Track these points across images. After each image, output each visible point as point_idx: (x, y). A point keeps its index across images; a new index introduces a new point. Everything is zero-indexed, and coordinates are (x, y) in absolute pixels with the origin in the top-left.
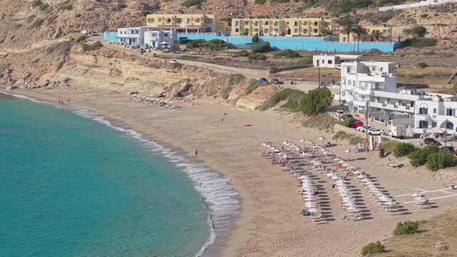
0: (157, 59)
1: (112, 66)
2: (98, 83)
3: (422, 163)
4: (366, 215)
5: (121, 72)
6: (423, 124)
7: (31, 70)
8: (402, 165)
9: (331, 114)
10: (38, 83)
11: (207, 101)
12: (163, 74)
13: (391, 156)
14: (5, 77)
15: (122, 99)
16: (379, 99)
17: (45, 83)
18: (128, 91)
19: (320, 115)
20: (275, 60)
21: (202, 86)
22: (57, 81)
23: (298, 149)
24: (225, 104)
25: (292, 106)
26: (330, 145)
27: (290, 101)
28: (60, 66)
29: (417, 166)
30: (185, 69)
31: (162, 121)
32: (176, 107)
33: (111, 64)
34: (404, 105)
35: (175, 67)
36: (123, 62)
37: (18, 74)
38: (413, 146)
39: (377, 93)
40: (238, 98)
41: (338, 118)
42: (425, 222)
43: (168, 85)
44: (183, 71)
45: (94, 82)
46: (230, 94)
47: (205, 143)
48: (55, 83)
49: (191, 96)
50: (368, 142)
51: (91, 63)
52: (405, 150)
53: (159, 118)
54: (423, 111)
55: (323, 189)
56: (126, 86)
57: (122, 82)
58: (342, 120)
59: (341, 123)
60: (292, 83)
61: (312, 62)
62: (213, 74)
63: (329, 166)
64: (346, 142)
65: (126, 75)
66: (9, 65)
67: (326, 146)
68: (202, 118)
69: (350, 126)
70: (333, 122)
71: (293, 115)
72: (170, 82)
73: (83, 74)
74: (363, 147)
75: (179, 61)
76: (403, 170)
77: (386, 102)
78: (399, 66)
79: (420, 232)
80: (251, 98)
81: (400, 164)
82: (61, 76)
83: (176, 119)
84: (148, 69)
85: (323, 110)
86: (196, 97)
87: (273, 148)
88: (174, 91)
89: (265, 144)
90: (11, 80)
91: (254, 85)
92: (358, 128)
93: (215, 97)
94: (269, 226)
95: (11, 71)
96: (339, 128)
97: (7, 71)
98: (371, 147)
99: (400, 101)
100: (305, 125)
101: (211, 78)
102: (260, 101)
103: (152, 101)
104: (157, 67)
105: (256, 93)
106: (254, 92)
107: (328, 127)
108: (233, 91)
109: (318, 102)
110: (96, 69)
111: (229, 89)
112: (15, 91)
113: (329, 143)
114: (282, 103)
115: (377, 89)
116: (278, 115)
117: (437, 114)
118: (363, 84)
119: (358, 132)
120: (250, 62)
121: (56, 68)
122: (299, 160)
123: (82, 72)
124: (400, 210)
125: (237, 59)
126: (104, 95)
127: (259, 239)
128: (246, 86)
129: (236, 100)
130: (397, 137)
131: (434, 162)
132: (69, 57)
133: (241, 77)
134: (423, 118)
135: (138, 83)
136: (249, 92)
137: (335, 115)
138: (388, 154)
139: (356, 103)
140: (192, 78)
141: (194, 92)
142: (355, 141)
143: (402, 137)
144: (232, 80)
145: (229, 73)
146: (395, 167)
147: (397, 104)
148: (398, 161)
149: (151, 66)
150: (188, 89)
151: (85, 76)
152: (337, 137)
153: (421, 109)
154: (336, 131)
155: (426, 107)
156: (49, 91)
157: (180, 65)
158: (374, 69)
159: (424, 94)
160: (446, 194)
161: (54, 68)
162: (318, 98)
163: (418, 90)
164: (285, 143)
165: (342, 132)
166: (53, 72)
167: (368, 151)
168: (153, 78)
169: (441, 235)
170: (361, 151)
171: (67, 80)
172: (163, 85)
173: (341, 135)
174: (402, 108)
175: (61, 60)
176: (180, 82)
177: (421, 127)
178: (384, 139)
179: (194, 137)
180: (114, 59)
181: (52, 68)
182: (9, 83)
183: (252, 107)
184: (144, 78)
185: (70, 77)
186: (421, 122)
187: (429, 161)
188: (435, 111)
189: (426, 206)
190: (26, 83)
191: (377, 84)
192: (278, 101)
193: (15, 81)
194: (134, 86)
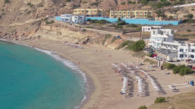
0: (76, 27)
1: (58, 31)
2: (52, 38)
3: (178, 72)
4: (147, 94)
5: (61, 33)
6: (182, 56)
7: (24, 32)
8: (169, 73)
9: (144, 51)
10: (27, 38)
11: (95, 46)
12: (79, 34)
13: (166, 69)
14: (14, 35)
15: (60, 45)
16: (165, 45)
17: (30, 37)
18: (64, 41)
19: (140, 52)
20: (126, 28)
21: (94, 39)
22: (34, 37)
23: (126, 66)
24: (102, 47)
25: (129, 48)
26: (142, 64)
27: (129, 46)
28: (37, 30)
29: (176, 74)
30: (87, 32)
31: (74, 54)
32: (82, 48)
33: (57, 30)
34: (175, 48)
35: (83, 31)
36: (62, 29)
37: (19, 34)
38: (175, 65)
39: (164, 43)
40: (108, 45)
41: (147, 53)
42: (170, 97)
43: (80, 39)
44: (86, 33)
45: (50, 37)
46: (105, 42)
47: (90, 63)
48: (34, 38)
49: (89, 43)
50: (157, 63)
51: (49, 29)
52: (172, 67)
53: (73, 53)
54: (181, 50)
55: (133, 83)
56: (63, 39)
57: (61, 37)
58: (148, 54)
59: (147, 55)
60: (131, 38)
61: (141, 29)
62: (98, 34)
63: (138, 73)
64: (148, 63)
65: (63, 34)
66: (16, 30)
67: (140, 65)
68: (91, 53)
69: (151, 56)
70: (145, 54)
71: (129, 51)
72: (81, 38)
73: (46, 34)
74: (155, 66)
75: (85, 29)
76: (170, 75)
77: (168, 46)
78: (179, 31)
79: (166, 102)
80: (113, 44)
81: (168, 73)
82: (37, 35)
83: (81, 53)
84: (72, 32)
85: (141, 49)
86: (91, 44)
87: (116, 66)
88: (82, 41)
89: (113, 64)
90: (16, 36)
91: (115, 38)
92: (154, 57)
93: (99, 44)
94: (105, 99)
95: (16, 33)
96: (146, 57)
97: (15, 32)
98: (158, 66)
99: (174, 46)
100: (133, 56)
101: (98, 36)
102: (117, 46)
103: (72, 46)
104: (76, 31)
105: (115, 42)
106: (114, 42)
107: (142, 57)
108: (106, 41)
109: (139, 46)
110: (51, 32)
111: (105, 41)
112: (17, 41)
113: (141, 64)
114: (126, 46)
115: (165, 41)
116: (123, 51)
117: (187, 52)
118: (159, 39)
119: (154, 59)
120: (116, 29)
121: (35, 31)
122: (127, 71)
123: (46, 33)
124: (162, 93)
125: (110, 28)
126: (53, 43)
127: (99, 104)
128: (111, 39)
129: (107, 45)
130: (169, 61)
131: (182, 72)
132: (40, 27)
133: (110, 35)
134: (181, 53)
135: (68, 38)
136: (113, 42)
137: (146, 52)
138: (164, 68)
139: (156, 47)
140: (90, 36)
141: (90, 42)
142: (152, 63)
143: (172, 61)
144: (106, 37)
145: (105, 34)
146: (166, 74)
147: (172, 47)
148: (168, 72)
149: (73, 31)
150: (88, 41)
151: (47, 35)
152: (145, 61)
153: (180, 49)
154: (145, 58)
155: (183, 48)
156: (31, 41)
157: (86, 30)
158: (165, 32)
159: (184, 43)
160: (185, 86)
161: (34, 31)
162: (139, 44)
163: (182, 41)
164: (122, 63)
165: (147, 59)
166: (33, 33)
167: (157, 67)
168: (74, 36)
169: (174, 103)
170: (154, 67)
171: (39, 37)
172: (78, 38)
173: (147, 60)
174: (174, 49)
175: (37, 28)
176: (85, 37)
177: (180, 57)
178: (164, 62)
179: (86, 61)
180: (59, 28)
181: (33, 31)
182: (15, 37)
183: (113, 48)
184: (71, 36)
185: (40, 35)
186: (180, 55)
187: (180, 72)
188: (186, 50)
189: (174, 91)
190: (22, 38)
191: (165, 39)
192: (124, 46)
193: (18, 37)
194: (66, 39)
